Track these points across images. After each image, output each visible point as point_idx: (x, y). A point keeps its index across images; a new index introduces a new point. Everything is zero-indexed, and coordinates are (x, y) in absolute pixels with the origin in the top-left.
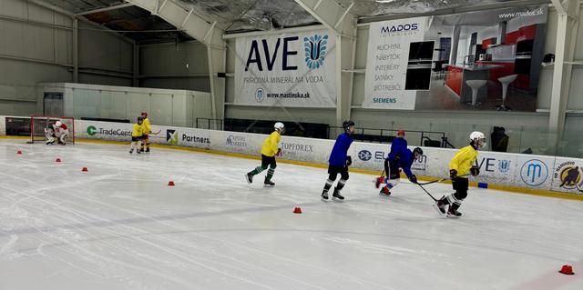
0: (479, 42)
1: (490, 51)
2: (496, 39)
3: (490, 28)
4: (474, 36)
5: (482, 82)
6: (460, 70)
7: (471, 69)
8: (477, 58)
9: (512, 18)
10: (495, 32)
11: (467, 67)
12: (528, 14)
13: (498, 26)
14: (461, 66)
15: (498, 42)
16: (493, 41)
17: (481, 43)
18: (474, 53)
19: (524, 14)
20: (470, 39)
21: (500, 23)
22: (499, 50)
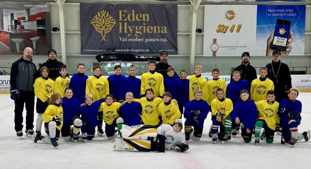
0: (16, 18)
1: (23, 24)
2: (25, 18)
3: (20, 11)
4: (12, 15)
5: (21, 40)
6: (7, 33)
7: (13, 33)
8: (16, 27)
9: (32, 7)
10: (24, 13)
11: (10, 31)
12: (40, 6)
13: (25, 11)
14: (7, 31)
15: (27, 19)
16: (24, 18)
17: (17, 19)
18: (14, 24)
19: (38, 6)
20: (10, 17)
21: (26, 10)
22: (28, 23)
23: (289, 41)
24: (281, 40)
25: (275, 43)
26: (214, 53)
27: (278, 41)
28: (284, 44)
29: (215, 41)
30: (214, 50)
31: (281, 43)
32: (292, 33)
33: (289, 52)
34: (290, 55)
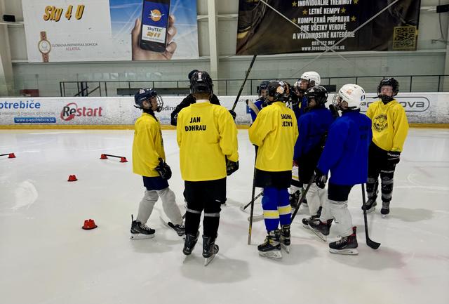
23: (171, 32)
24: (155, 32)
25: (145, 37)
26: (45, 56)
27: (149, 34)
28: (161, 39)
29: (43, 35)
30: (44, 52)
31: (156, 37)
32: (173, 17)
33: (172, 53)
34: (174, 58)
